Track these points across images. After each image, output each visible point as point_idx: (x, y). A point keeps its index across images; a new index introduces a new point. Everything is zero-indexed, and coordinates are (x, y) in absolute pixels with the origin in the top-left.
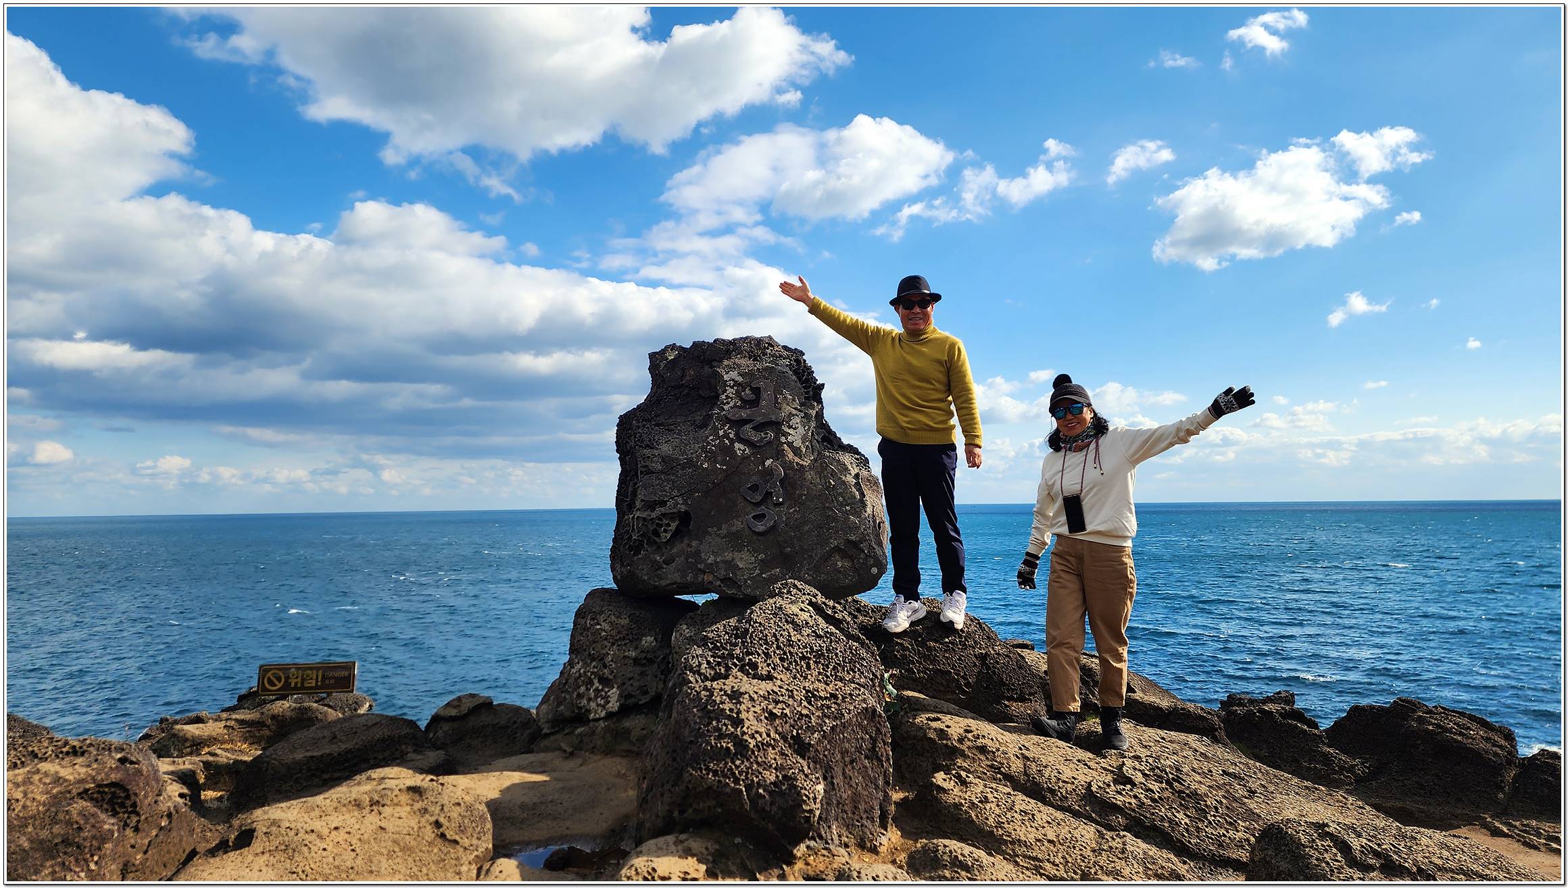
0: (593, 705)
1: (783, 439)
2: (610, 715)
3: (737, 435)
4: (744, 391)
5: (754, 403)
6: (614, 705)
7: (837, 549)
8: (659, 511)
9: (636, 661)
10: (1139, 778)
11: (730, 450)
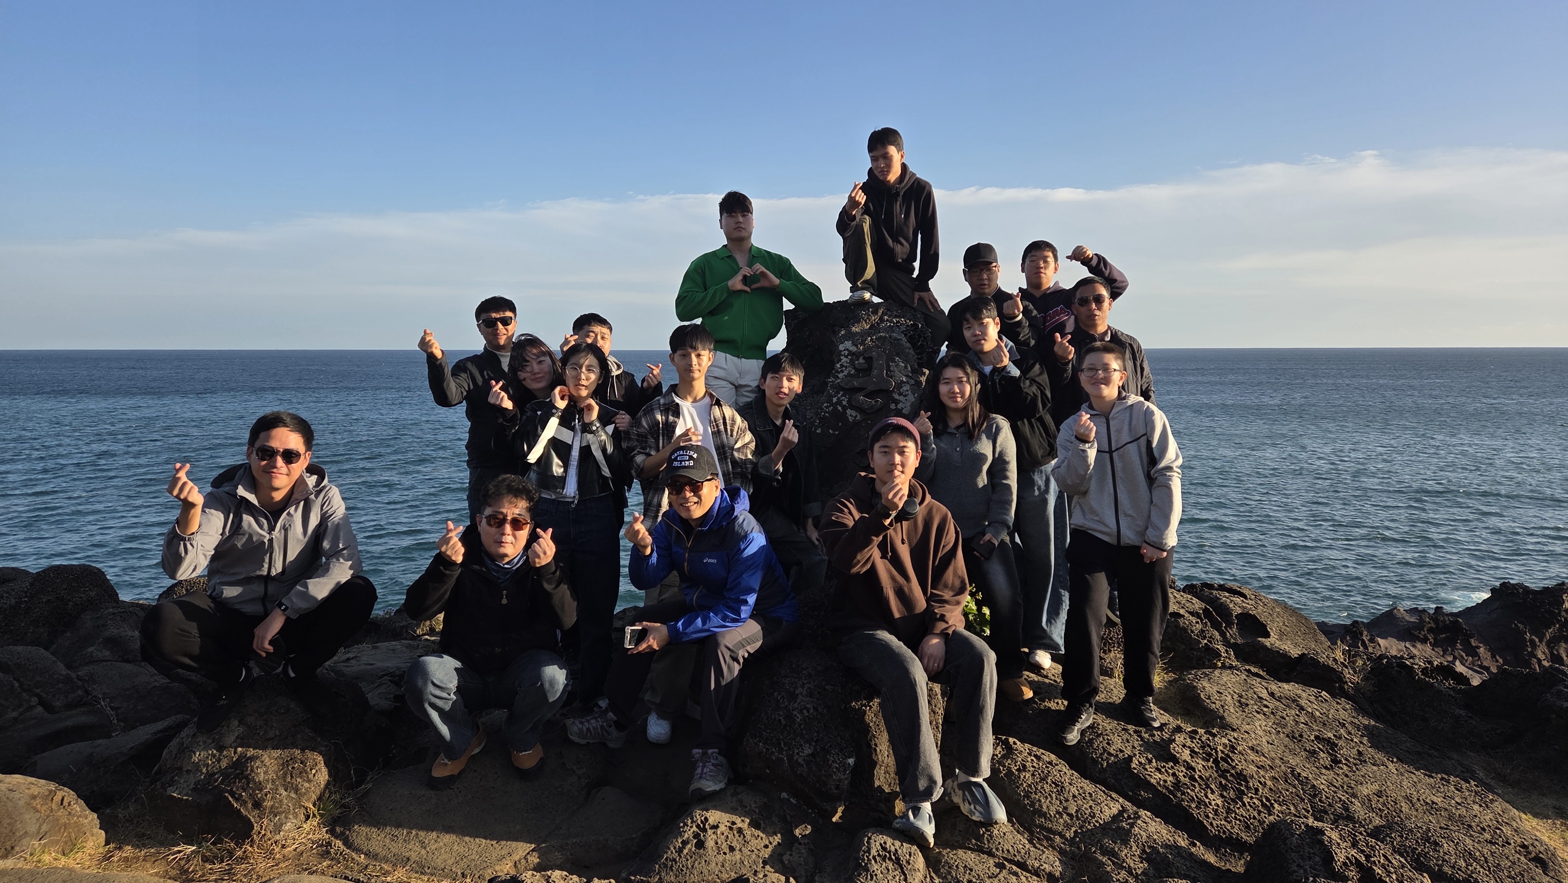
1: (893, 407)
3: (849, 402)
4: (858, 360)
5: (867, 372)
10: (1184, 756)
11: (842, 417)
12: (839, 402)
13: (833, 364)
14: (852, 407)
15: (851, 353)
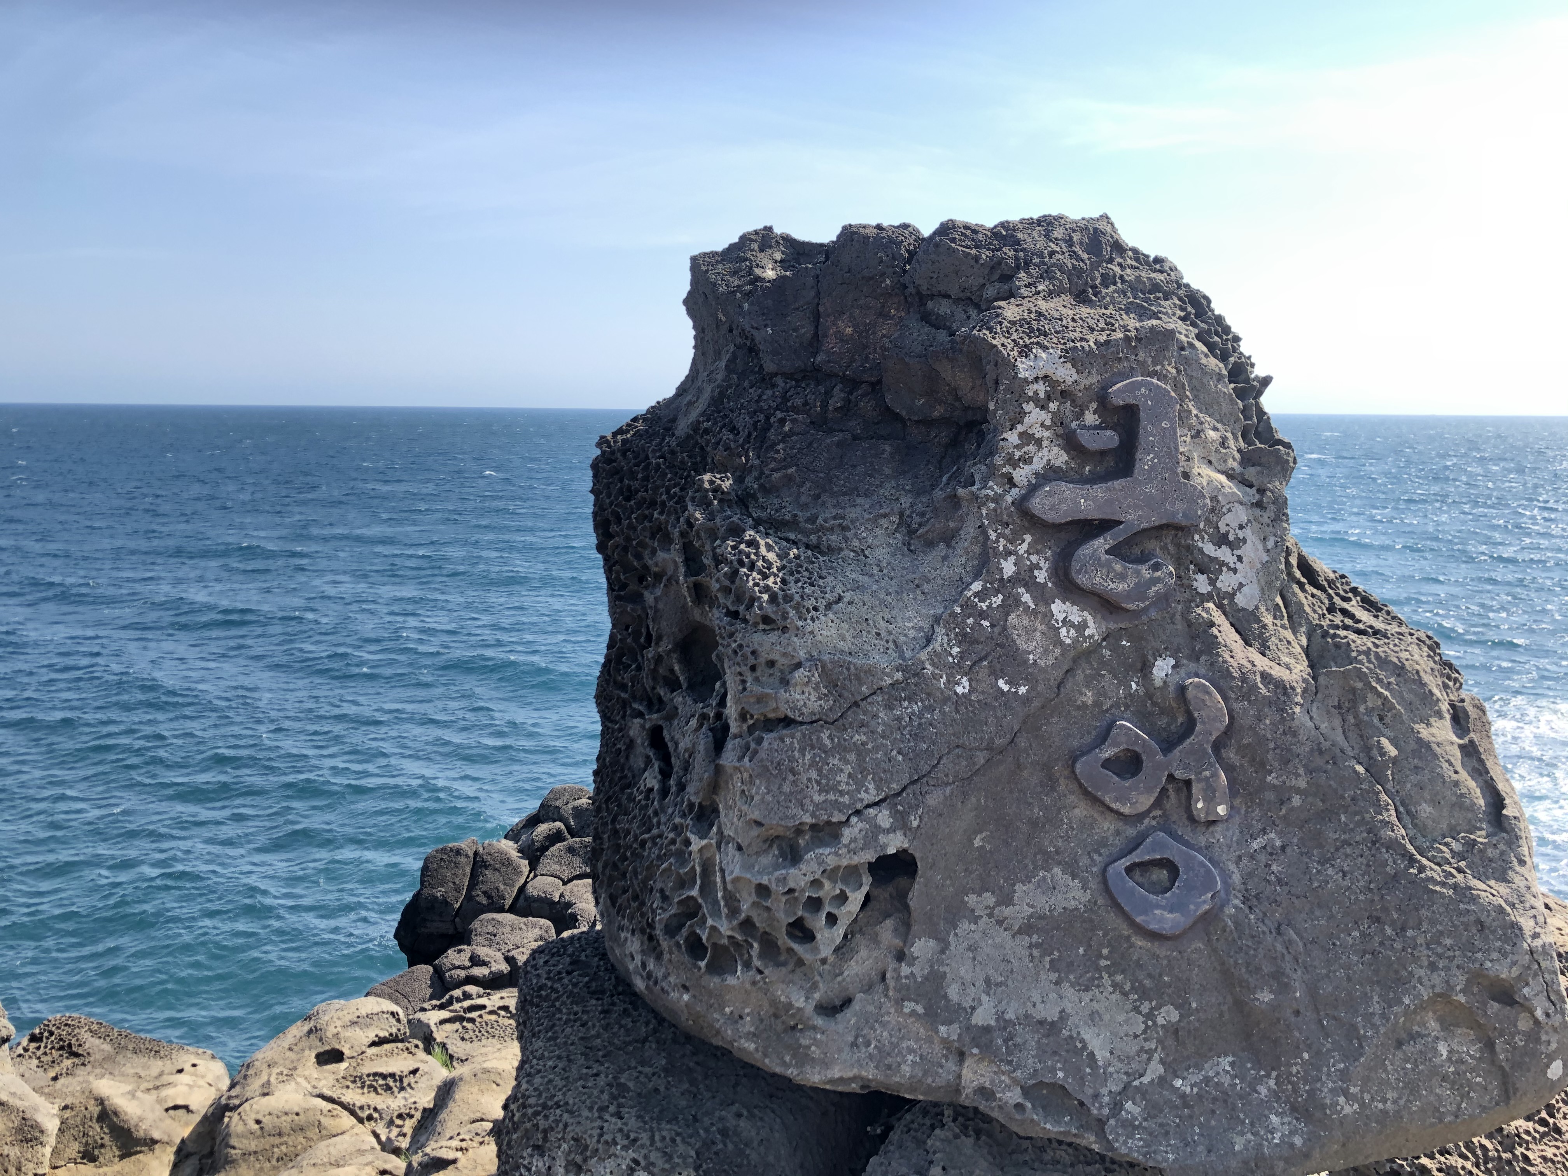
1: (1202, 584)
3: (1057, 572)
4: (1080, 415)
5: (1116, 462)
15: (1056, 390)
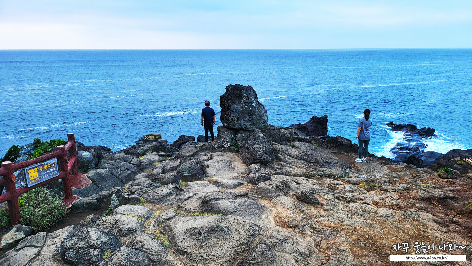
0: (225, 145)
1: (252, 105)
2: (228, 147)
3: (246, 104)
5: (248, 99)
6: (229, 145)
7: (262, 123)
8: (235, 117)
9: (232, 139)
10: (302, 153)
11: (245, 107)
12: (244, 105)
13: (242, 98)
14: (246, 105)
15: (245, 96)
